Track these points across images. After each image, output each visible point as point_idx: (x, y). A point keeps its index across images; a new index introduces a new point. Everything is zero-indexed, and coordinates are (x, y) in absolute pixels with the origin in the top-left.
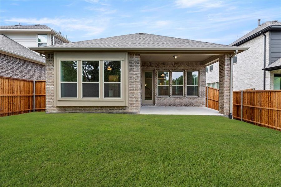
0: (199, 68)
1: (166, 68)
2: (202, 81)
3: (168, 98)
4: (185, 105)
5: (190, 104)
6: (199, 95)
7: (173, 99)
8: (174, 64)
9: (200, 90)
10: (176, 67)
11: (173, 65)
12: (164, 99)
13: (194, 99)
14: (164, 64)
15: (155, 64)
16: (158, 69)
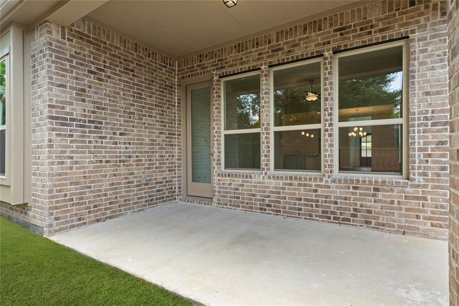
0: (407, 24)
1: (248, 62)
2: (428, 94)
3: (257, 176)
4: (326, 215)
5: (354, 216)
6: (408, 174)
7: (273, 183)
8: (274, 38)
9: (418, 143)
10: (286, 50)
11: (275, 43)
12: (239, 181)
13: (376, 190)
14: (239, 47)
15: (212, 55)
16: (221, 72)
